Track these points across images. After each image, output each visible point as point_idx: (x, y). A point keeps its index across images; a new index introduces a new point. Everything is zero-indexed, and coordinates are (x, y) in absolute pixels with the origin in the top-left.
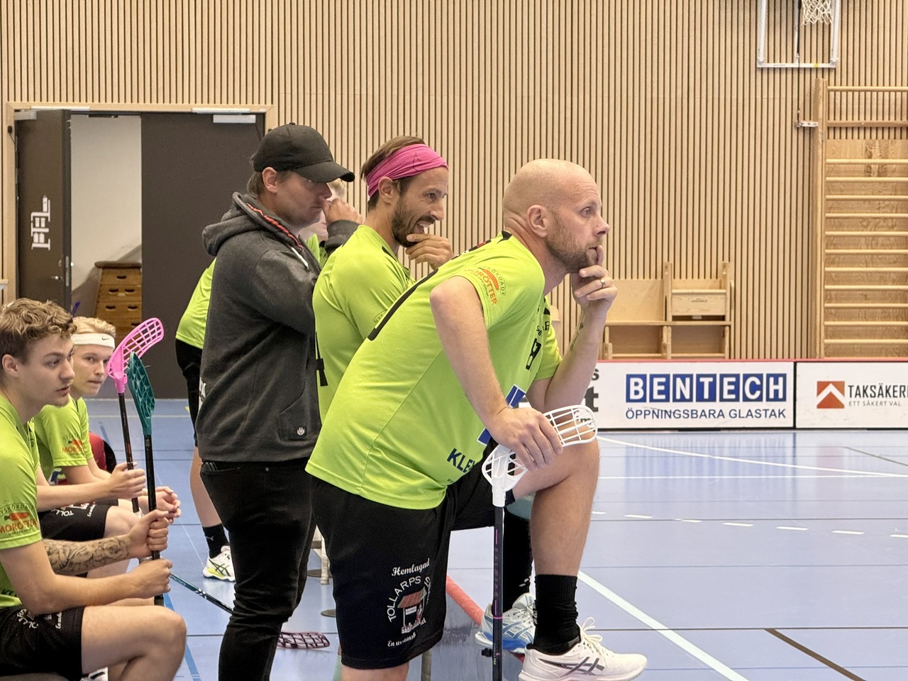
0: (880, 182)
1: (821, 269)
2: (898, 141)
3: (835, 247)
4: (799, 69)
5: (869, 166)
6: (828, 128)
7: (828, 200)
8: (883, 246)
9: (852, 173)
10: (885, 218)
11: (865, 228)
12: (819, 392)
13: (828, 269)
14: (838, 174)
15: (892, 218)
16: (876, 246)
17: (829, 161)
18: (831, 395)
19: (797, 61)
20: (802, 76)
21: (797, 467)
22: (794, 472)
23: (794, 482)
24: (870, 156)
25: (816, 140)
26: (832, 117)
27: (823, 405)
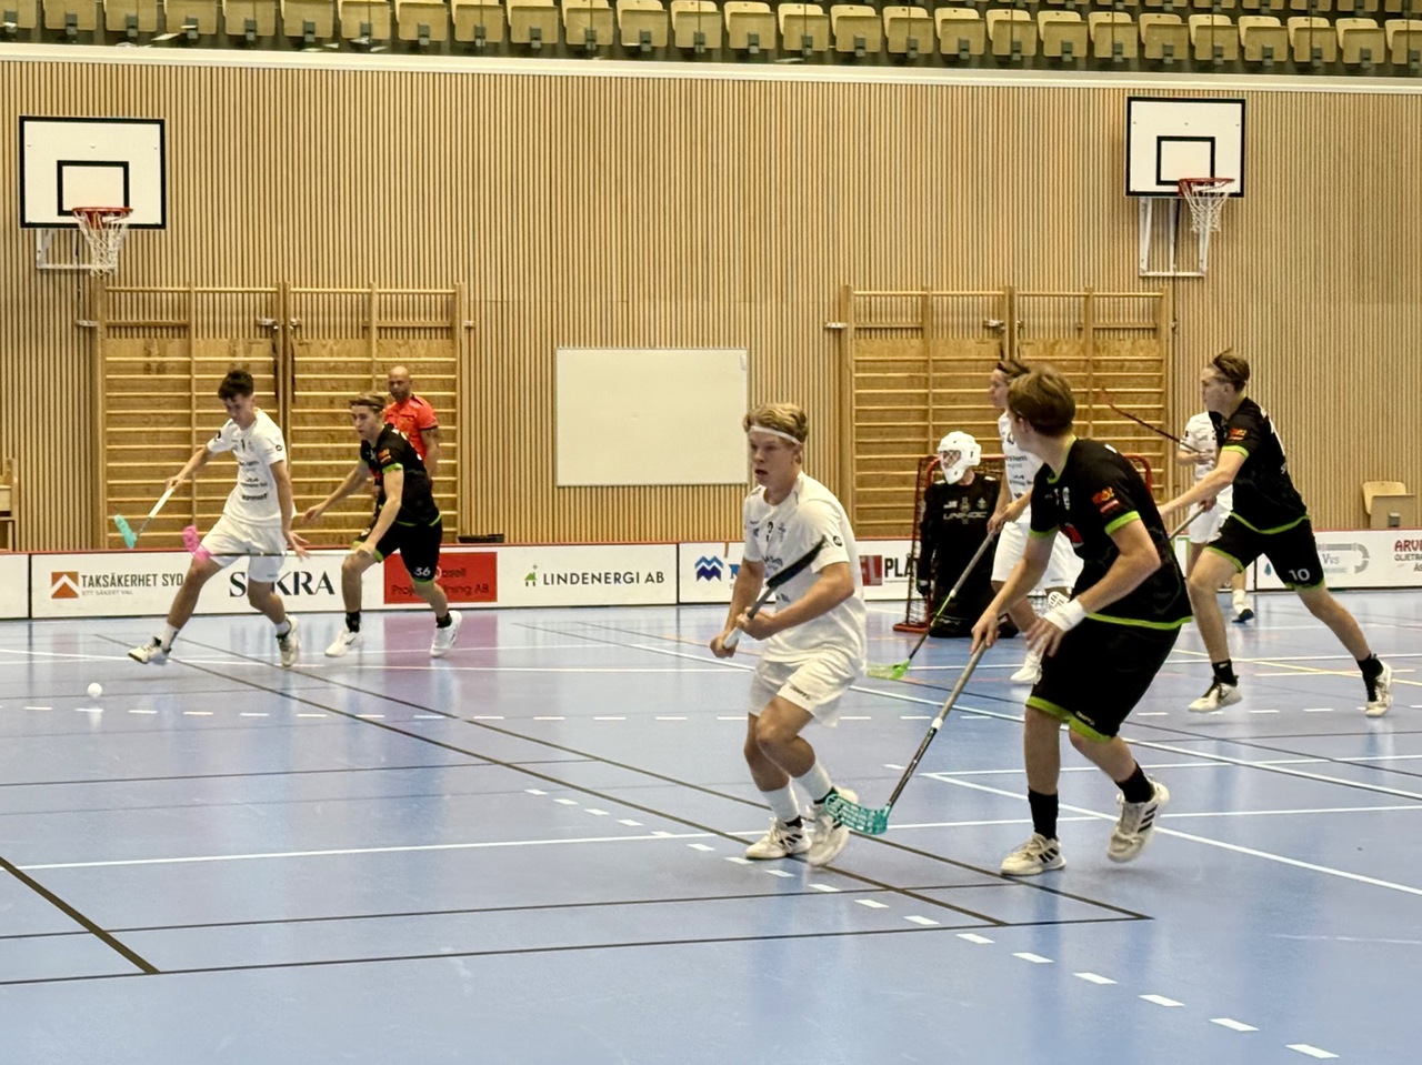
0: (161, 380)
1: (103, 464)
2: (177, 340)
3: (117, 442)
4: (78, 271)
5: (147, 364)
6: (108, 327)
7: (108, 397)
8: (165, 442)
9: (133, 371)
11: (146, 424)
12: (54, 582)
13: (110, 464)
14: (119, 371)
15: (172, 414)
16: (158, 441)
17: (108, 359)
18: (65, 586)
19: (75, 262)
20: (81, 277)
21: (34, 653)
22: (31, 657)
23: (31, 666)
24: (149, 355)
25: (95, 338)
26: (111, 316)
27: (57, 595)
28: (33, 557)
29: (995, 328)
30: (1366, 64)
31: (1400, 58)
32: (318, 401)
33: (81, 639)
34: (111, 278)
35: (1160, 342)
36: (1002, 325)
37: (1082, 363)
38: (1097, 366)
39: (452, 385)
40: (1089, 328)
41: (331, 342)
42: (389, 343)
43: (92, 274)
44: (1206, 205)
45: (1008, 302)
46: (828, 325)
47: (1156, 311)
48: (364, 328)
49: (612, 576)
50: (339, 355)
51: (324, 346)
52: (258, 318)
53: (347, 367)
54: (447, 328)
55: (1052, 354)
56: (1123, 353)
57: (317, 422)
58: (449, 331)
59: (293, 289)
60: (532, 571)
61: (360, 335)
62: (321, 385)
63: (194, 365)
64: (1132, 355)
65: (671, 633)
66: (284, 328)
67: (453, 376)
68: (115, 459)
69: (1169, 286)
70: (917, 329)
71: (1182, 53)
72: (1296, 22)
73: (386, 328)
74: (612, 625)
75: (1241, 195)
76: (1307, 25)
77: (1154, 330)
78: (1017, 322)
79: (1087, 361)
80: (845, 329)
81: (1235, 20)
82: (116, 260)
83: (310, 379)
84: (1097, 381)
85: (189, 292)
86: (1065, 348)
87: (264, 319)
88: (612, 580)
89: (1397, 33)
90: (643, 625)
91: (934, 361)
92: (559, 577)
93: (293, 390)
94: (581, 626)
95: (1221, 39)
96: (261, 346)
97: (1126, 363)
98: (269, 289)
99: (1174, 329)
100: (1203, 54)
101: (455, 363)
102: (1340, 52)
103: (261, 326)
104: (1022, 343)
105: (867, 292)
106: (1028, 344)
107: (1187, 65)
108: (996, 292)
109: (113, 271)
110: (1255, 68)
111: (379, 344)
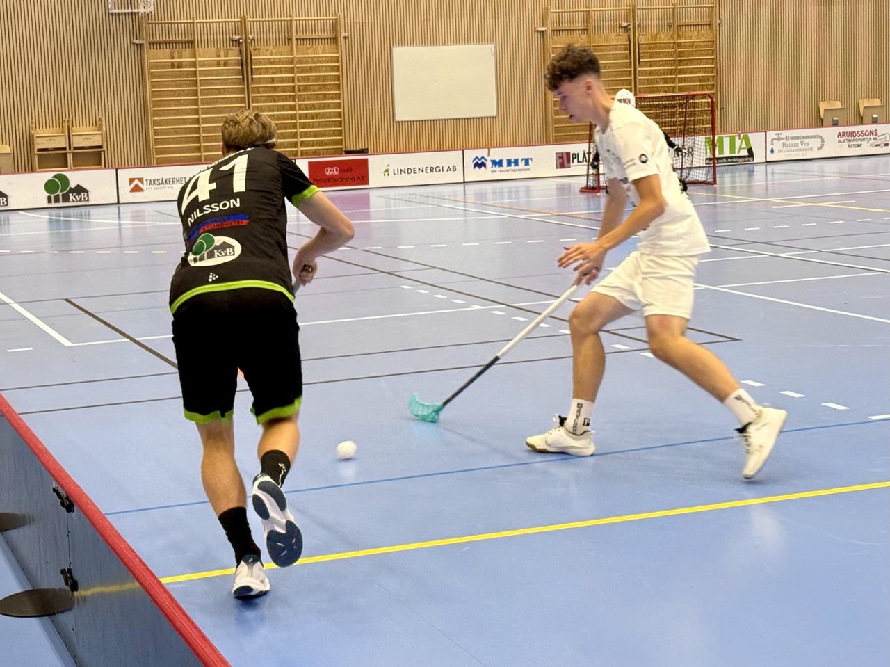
0: (180, 71)
1: (151, 119)
2: (187, 49)
3: (159, 106)
4: (132, 13)
5: (172, 63)
6: (150, 44)
7: (152, 82)
8: (184, 105)
9: (164, 67)
10: (183, 90)
11: (173, 96)
12: (130, 184)
13: (155, 118)
14: (157, 68)
15: (187, 90)
16: (180, 105)
17: (151, 61)
18: (136, 185)
19: (130, 8)
20: (134, 17)
21: (121, 222)
22: (120, 224)
23: (120, 229)
24: (173, 58)
25: (143, 51)
26: (151, 37)
27: (133, 190)
28: (119, 170)
29: (624, 27)
32: (266, 80)
33: (147, 214)
34: (150, 16)
35: (712, 32)
36: (629, 25)
37: (672, 45)
38: (679, 45)
39: (337, 68)
40: (675, 25)
41: (271, 48)
42: (302, 47)
43: (140, 14)
45: (632, 13)
46: (537, 29)
47: (710, 15)
48: (288, 39)
49: (429, 169)
50: (276, 55)
51: (267, 50)
52: (231, 36)
53: (280, 61)
54: (333, 38)
55: (656, 40)
56: (693, 38)
57: (266, 92)
58: (335, 39)
59: (249, 19)
60: (387, 168)
61: (287, 43)
62: (267, 71)
63: (197, 63)
64: (698, 39)
65: (461, 198)
66: (246, 40)
67: (338, 64)
68: (157, 115)
69: (717, 1)
70: (584, 29)
73: (300, 39)
74: (430, 195)
77: (709, 25)
78: (637, 23)
79: (675, 43)
80: (546, 31)
82: (152, 6)
83: (261, 68)
84: (680, 54)
85: (193, 23)
86: (663, 37)
87: (234, 36)
88: (429, 171)
90: (446, 194)
91: (594, 46)
92: (401, 170)
93: (252, 74)
94: (414, 196)
96: (233, 51)
97: (695, 44)
98: (236, 20)
99: (719, 24)
101: (338, 57)
103: (233, 41)
104: (640, 35)
105: (557, 10)
106: (643, 35)
108: (626, 8)
109: (151, 12)
111: (297, 48)
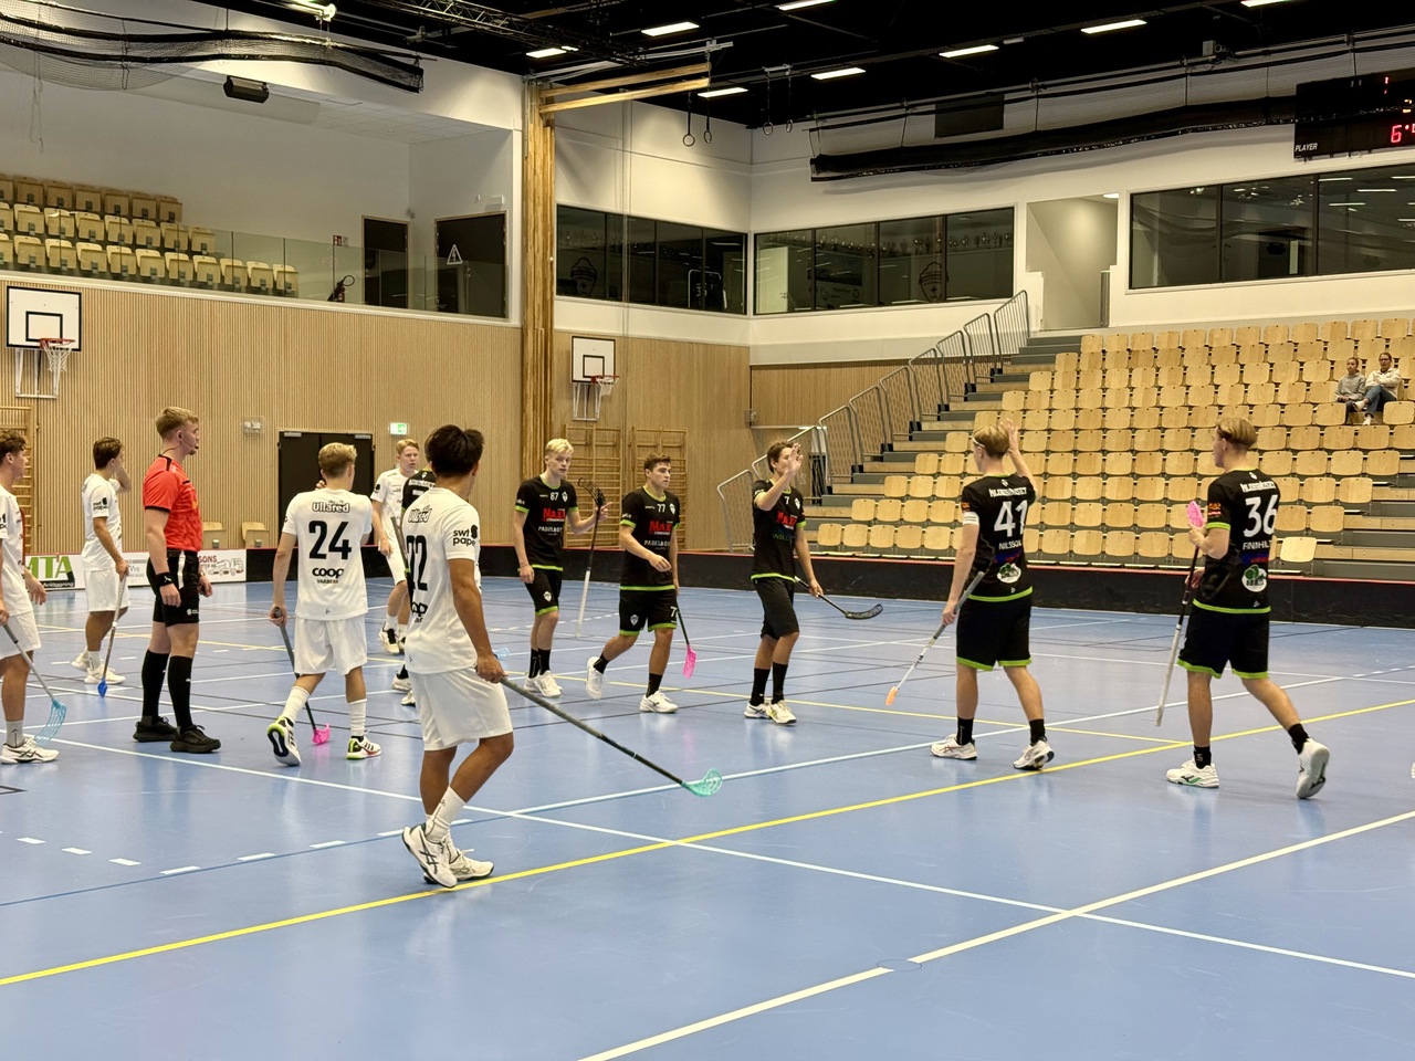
30: (153, 277)
31: (173, 275)
44: (57, 354)
47: (26, 418)
69: (34, 403)
71: (41, 262)
72: (111, 249)
75: (79, 350)
76: (118, 251)
81: (74, 245)
89: (172, 260)
95: (66, 255)
100: (54, 263)
102: (138, 269)
107: (45, 269)
110: (87, 274)
